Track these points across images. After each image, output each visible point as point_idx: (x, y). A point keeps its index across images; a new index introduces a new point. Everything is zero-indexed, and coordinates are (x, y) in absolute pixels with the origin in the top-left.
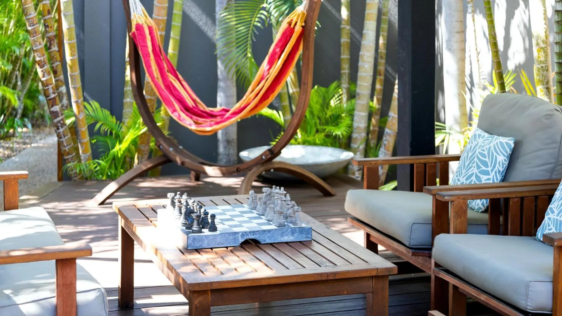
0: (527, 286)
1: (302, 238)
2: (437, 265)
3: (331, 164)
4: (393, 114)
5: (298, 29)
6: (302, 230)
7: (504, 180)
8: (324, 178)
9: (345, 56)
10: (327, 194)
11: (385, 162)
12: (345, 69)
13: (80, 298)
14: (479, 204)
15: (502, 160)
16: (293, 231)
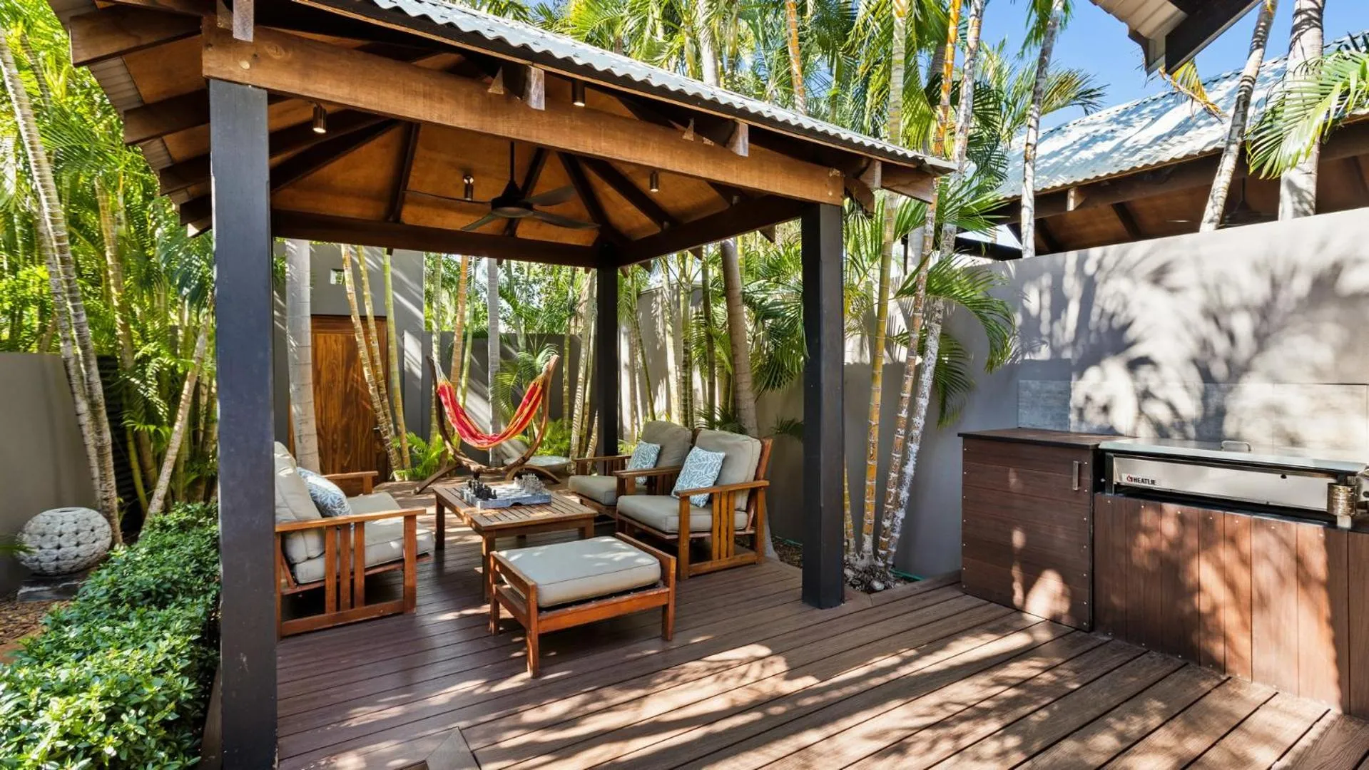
0: (666, 519)
1: (546, 501)
2: (620, 513)
3: (558, 465)
4: (594, 436)
5: (540, 388)
6: (546, 497)
7: (655, 466)
8: (555, 473)
9: (566, 403)
10: (556, 482)
11: (589, 460)
12: (566, 411)
13: (419, 538)
14: (641, 480)
15: (654, 456)
16: (541, 498)
